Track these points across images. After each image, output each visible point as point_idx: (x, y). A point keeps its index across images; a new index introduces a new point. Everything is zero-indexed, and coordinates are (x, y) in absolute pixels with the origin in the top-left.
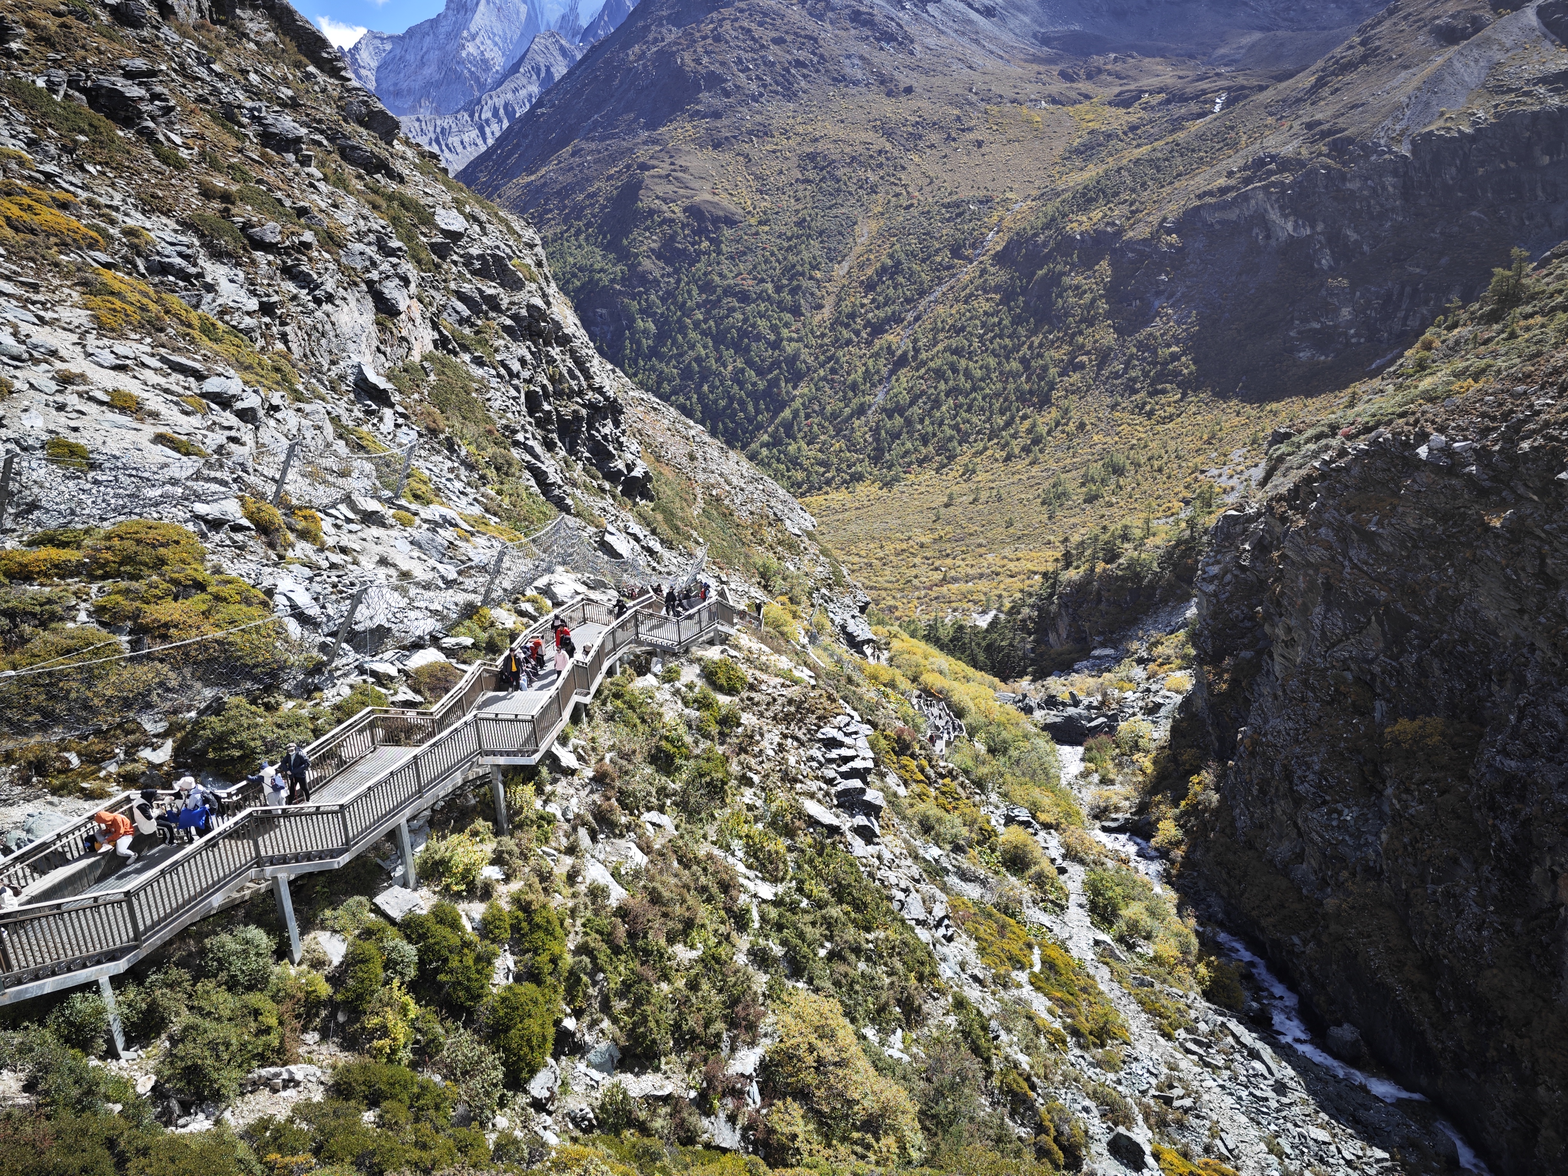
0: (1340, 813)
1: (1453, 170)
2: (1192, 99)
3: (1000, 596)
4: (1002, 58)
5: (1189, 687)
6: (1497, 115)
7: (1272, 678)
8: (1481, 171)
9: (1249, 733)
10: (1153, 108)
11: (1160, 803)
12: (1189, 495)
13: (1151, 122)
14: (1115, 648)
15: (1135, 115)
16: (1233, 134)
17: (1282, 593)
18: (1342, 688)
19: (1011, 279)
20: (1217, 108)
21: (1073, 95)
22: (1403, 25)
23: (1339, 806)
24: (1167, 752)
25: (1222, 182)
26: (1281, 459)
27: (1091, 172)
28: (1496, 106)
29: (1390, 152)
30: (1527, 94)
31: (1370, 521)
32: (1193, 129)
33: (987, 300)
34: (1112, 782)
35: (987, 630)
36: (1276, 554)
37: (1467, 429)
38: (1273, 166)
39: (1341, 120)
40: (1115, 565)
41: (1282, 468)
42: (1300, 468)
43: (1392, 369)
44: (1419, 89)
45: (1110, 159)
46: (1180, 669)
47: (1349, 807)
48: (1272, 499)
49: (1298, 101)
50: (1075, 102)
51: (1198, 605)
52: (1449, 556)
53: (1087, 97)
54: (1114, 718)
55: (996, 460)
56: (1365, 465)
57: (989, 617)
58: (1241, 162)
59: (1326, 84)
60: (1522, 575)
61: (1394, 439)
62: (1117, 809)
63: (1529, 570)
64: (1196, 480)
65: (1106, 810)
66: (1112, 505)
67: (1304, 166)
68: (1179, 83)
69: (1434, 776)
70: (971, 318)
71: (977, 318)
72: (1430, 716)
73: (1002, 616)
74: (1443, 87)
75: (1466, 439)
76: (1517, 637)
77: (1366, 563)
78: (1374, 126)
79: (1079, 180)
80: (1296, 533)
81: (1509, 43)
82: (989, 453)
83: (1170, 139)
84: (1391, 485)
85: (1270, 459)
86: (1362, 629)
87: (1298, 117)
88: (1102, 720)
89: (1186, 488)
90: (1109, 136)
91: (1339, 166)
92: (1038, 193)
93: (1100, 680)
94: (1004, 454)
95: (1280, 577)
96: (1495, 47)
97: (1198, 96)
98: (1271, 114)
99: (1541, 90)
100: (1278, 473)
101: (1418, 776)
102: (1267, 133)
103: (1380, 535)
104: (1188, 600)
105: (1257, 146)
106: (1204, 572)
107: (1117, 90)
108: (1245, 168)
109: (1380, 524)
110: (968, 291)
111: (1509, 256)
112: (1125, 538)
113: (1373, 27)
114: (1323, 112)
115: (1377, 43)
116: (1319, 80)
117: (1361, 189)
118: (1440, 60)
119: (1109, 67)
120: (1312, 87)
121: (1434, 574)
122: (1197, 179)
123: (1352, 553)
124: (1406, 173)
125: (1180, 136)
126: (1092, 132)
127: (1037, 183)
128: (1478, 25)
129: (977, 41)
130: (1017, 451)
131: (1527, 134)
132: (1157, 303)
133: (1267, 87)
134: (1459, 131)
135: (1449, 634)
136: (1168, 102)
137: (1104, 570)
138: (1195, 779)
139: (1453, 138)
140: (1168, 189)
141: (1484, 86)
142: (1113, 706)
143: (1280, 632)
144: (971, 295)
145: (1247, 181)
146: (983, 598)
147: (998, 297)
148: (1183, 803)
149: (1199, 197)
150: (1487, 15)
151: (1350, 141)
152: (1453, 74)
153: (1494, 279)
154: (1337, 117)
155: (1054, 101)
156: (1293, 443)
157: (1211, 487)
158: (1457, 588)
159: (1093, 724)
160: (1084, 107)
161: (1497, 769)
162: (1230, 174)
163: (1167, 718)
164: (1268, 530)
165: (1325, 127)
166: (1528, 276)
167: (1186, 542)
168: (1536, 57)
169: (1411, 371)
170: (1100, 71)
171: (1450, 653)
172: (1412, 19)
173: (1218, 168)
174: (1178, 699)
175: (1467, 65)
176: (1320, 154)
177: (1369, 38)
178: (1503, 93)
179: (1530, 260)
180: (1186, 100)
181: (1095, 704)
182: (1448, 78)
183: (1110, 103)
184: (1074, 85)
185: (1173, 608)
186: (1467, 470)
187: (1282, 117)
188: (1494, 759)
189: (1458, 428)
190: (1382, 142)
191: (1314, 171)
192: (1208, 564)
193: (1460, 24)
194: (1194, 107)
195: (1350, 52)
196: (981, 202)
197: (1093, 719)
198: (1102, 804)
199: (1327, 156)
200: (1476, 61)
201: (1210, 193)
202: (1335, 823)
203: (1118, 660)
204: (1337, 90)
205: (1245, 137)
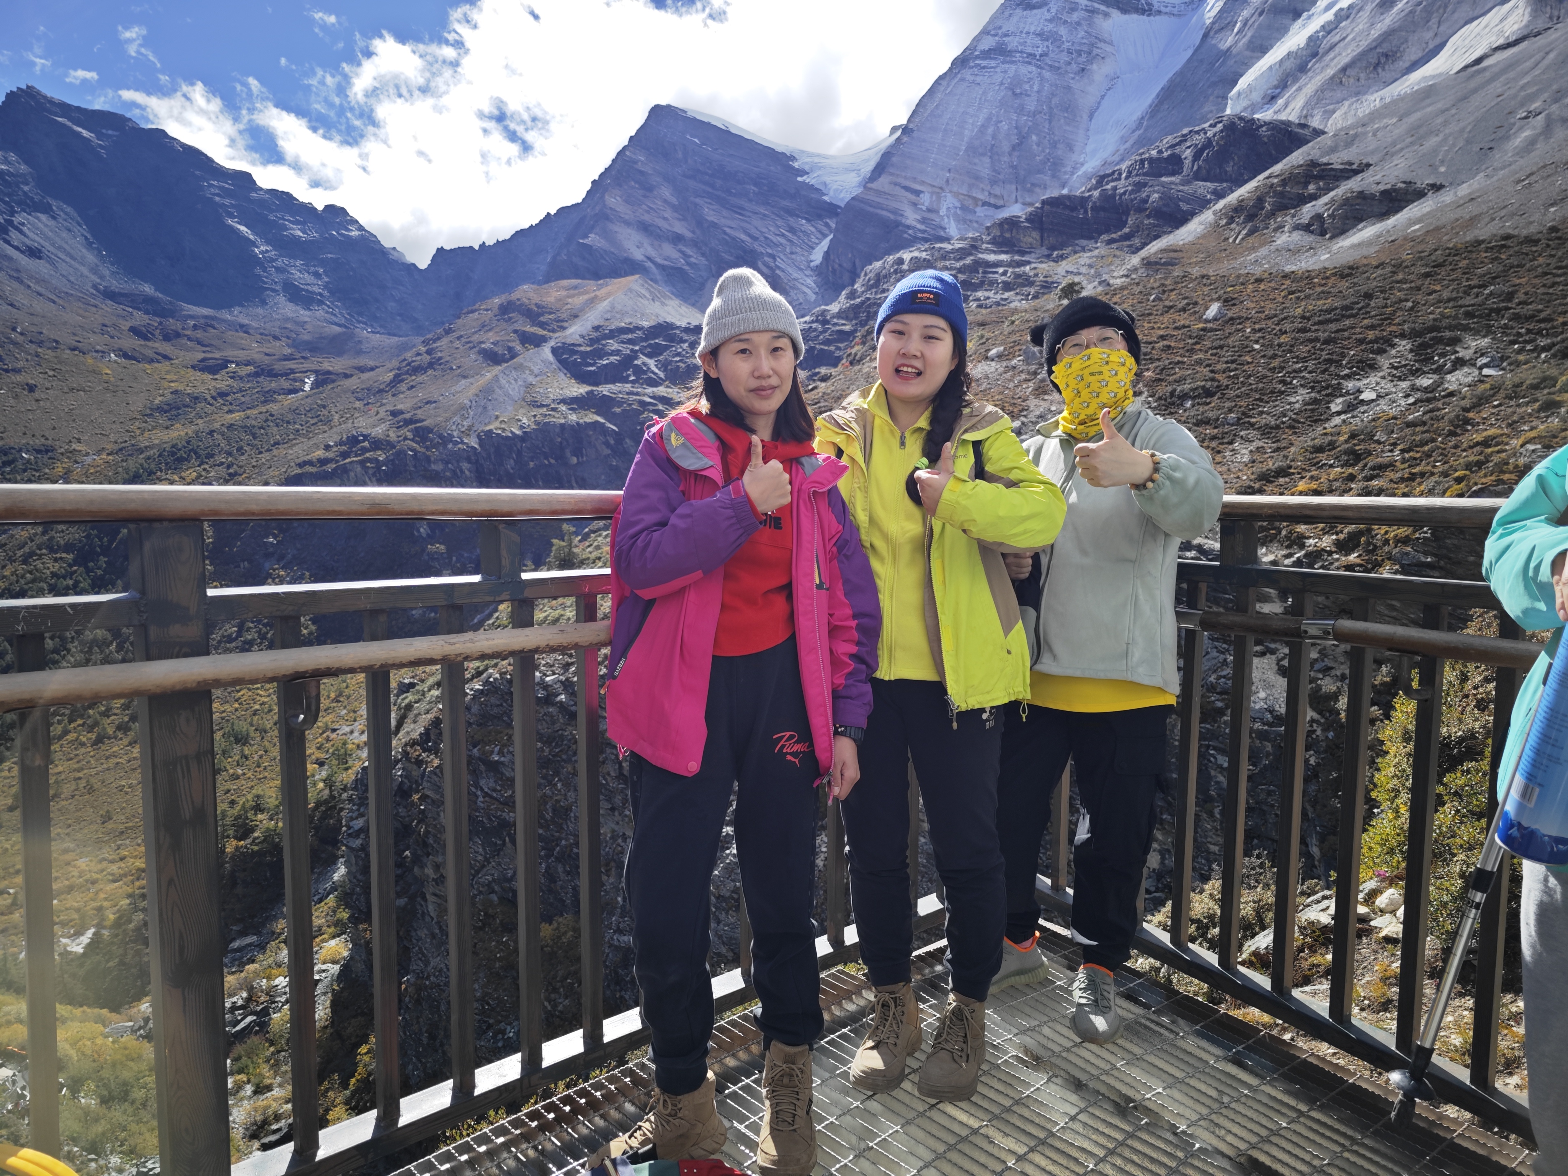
0: (503, 1032)
1: (512, 462)
2: (282, 375)
3: (100, 909)
4: (54, 302)
5: (346, 954)
6: (537, 423)
7: (428, 919)
8: (532, 464)
9: (413, 980)
10: (241, 378)
11: (327, 1090)
12: (323, 756)
13: (241, 391)
14: (258, 933)
15: (222, 382)
16: (325, 412)
17: (427, 832)
18: (490, 911)
19: (88, 537)
20: (307, 388)
21: (150, 353)
22: (457, 344)
23: (502, 1025)
24: (329, 1031)
25: (320, 453)
26: (409, 707)
27: (178, 432)
28: (535, 416)
29: (462, 442)
30: (554, 409)
31: (492, 752)
32: (286, 403)
33: (56, 560)
34: (269, 1088)
35: (84, 954)
36: (416, 797)
37: (553, 666)
38: (366, 444)
39: (419, 412)
40: (249, 841)
41: (411, 715)
42: (427, 712)
43: (491, 622)
44: (477, 395)
45: (200, 421)
46: (334, 937)
47: (510, 1024)
48: (406, 745)
49: (381, 391)
50: (151, 361)
51: (347, 864)
52: (557, 773)
53: (166, 357)
54: (265, 1012)
55: (83, 744)
56: (482, 703)
57: (86, 939)
58: (337, 438)
59: (402, 381)
60: (609, 779)
61: (502, 678)
62: (277, 1118)
63: (613, 774)
64: (328, 739)
65: (265, 1122)
66: (238, 777)
67: (394, 447)
68: (267, 360)
69: (572, 969)
70: (33, 581)
71: (44, 580)
72: (562, 915)
73: (106, 933)
74: (495, 396)
75: (554, 674)
76: (613, 831)
77: (494, 790)
78: (446, 421)
79: (166, 438)
80: (433, 772)
81: (536, 371)
82: (71, 736)
83: (264, 409)
84: (505, 718)
85: (399, 709)
86: (499, 850)
87: (382, 405)
88: (249, 1019)
89: (319, 748)
90: (196, 399)
91: (423, 450)
92: (116, 447)
93: (243, 975)
94: (93, 736)
95: (423, 817)
96: (527, 372)
97: (286, 374)
98: (359, 400)
99: (563, 408)
100: (408, 720)
101: (560, 973)
102: (357, 415)
103: (502, 763)
104: (334, 863)
105: (350, 425)
106: (349, 828)
107: (201, 356)
108: (341, 443)
109: (501, 753)
110: (26, 549)
111: (561, 531)
112: (258, 808)
113: (435, 341)
114: (405, 403)
115: (439, 354)
116: (396, 376)
117: (444, 471)
118: (489, 376)
119: (186, 332)
120: (391, 382)
121: (547, 791)
122: (295, 449)
123: (482, 783)
124: (477, 461)
125: (273, 407)
126: (175, 392)
127: (112, 437)
128: (513, 355)
129: (19, 280)
130: (110, 731)
131: (559, 440)
132: (267, 565)
133: (351, 376)
134: (512, 432)
135: (567, 840)
136: (257, 375)
137: (237, 848)
138: (363, 1049)
139: (507, 437)
140: (265, 456)
141: (524, 399)
142: (262, 999)
143: (429, 871)
144: (32, 554)
145: (345, 455)
146: (76, 916)
147: (70, 556)
148: (353, 1080)
149: (300, 465)
150: (518, 348)
151: (429, 430)
152: (500, 388)
153: (554, 548)
154: (416, 409)
155: (126, 356)
156: (418, 692)
157: (345, 743)
158: (566, 799)
159: (238, 1028)
160: (164, 366)
161: (616, 947)
162: (327, 447)
163: (325, 994)
164: (407, 776)
165: (407, 416)
166: (576, 546)
167: (326, 802)
168: (556, 384)
169: (506, 623)
170: (178, 335)
171: (569, 856)
172: (464, 340)
173: (314, 441)
174: (336, 969)
175: (509, 382)
176: (406, 439)
177: (432, 349)
178: (538, 407)
179: (576, 534)
180: (276, 375)
181: (240, 1002)
182: (497, 390)
183: (193, 367)
184: (150, 344)
185: (320, 874)
186: (558, 699)
187: (368, 404)
188: (612, 938)
189: (547, 665)
190: (455, 434)
191: (401, 453)
192: (352, 819)
193: (500, 350)
194: (285, 384)
195: (419, 358)
196: (38, 451)
197: (238, 1022)
198: (259, 1118)
199: (412, 440)
200: (516, 380)
201: (310, 463)
202: (500, 1044)
203: (262, 947)
204: (412, 387)
205: (337, 417)
